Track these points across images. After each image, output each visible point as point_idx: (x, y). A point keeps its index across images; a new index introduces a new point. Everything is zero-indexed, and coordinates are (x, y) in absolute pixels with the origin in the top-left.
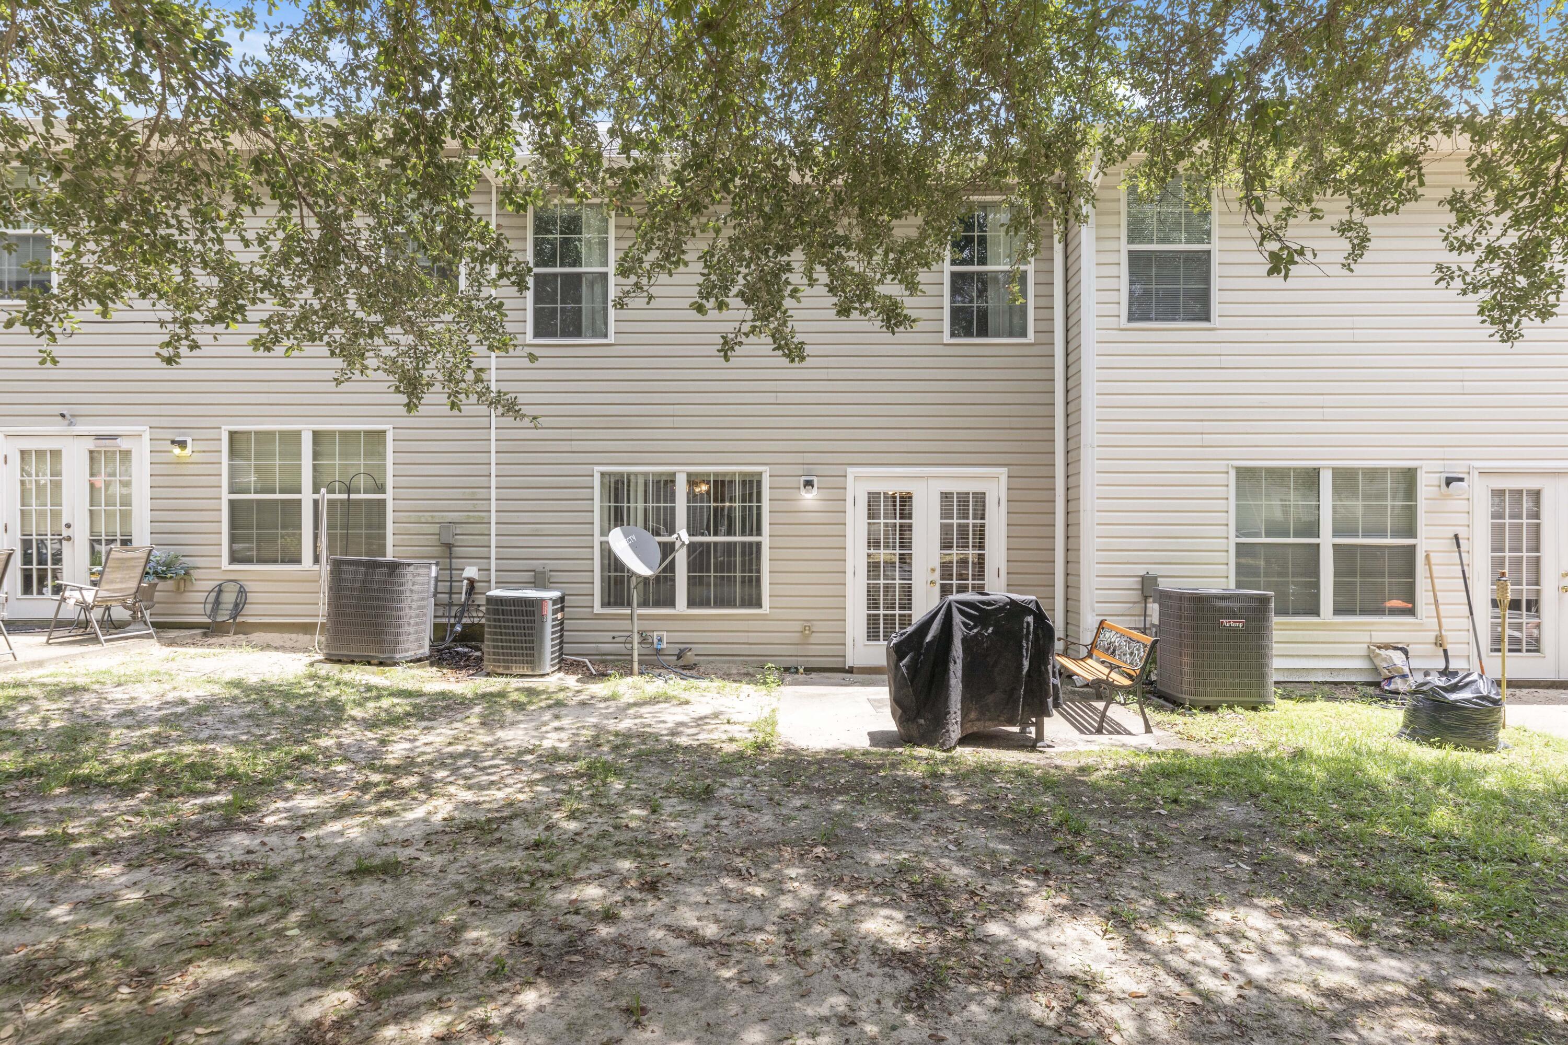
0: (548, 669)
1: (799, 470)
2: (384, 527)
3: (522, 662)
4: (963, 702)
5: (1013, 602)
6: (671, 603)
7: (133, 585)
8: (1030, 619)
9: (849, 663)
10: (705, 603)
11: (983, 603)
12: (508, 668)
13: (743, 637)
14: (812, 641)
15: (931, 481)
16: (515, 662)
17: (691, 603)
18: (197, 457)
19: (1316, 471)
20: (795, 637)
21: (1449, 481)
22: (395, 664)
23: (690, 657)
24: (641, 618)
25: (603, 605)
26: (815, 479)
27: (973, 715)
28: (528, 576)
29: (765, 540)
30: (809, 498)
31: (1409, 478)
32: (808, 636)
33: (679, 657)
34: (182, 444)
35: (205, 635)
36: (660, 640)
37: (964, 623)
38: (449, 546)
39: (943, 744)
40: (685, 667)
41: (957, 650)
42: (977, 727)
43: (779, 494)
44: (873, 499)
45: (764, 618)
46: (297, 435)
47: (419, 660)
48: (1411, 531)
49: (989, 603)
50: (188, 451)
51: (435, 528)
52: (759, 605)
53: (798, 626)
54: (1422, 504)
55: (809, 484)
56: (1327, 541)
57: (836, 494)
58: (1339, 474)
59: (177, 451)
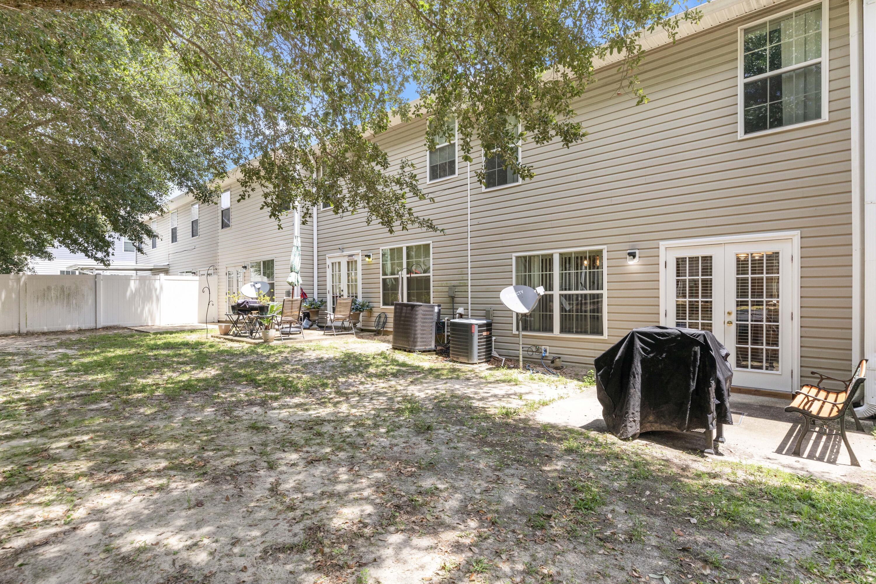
0: (476, 360)
1: (625, 246)
2: (429, 289)
3: (463, 356)
4: (643, 406)
5: (683, 335)
6: (551, 330)
7: (348, 313)
8: (697, 349)
10: (570, 331)
11: (658, 334)
12: (458, 358)
13: (591, 353)
15: (727, 246)
16: (460, 355)
17: (562, 331)
18: (374, 261)
22: (414, 352)
23: (558, 363)
24: (524, 336)
25: (518, 329)
26: (637, 252)
27: (651, 418)
28: (483, 313)
29: (605, 292)
30: (633, 264)
33: (553, 361)
34: (369, 256)
35: (375, 335)
36: (546, 351)
37: (643, 348)
38: (453, 298)
39: (622, 435)
40: (556, 368)
41: (638, 367)
42: (656, 427)
43: (613, 262)
44: (680, 262)
46: (401, 248)
47: (429, 351)
49: (663, 335)
50: (371, 259)
51: (446, 289)
52: (602, 333)
55: (632, 255)
57: (652, 260)
59: (367, 259)
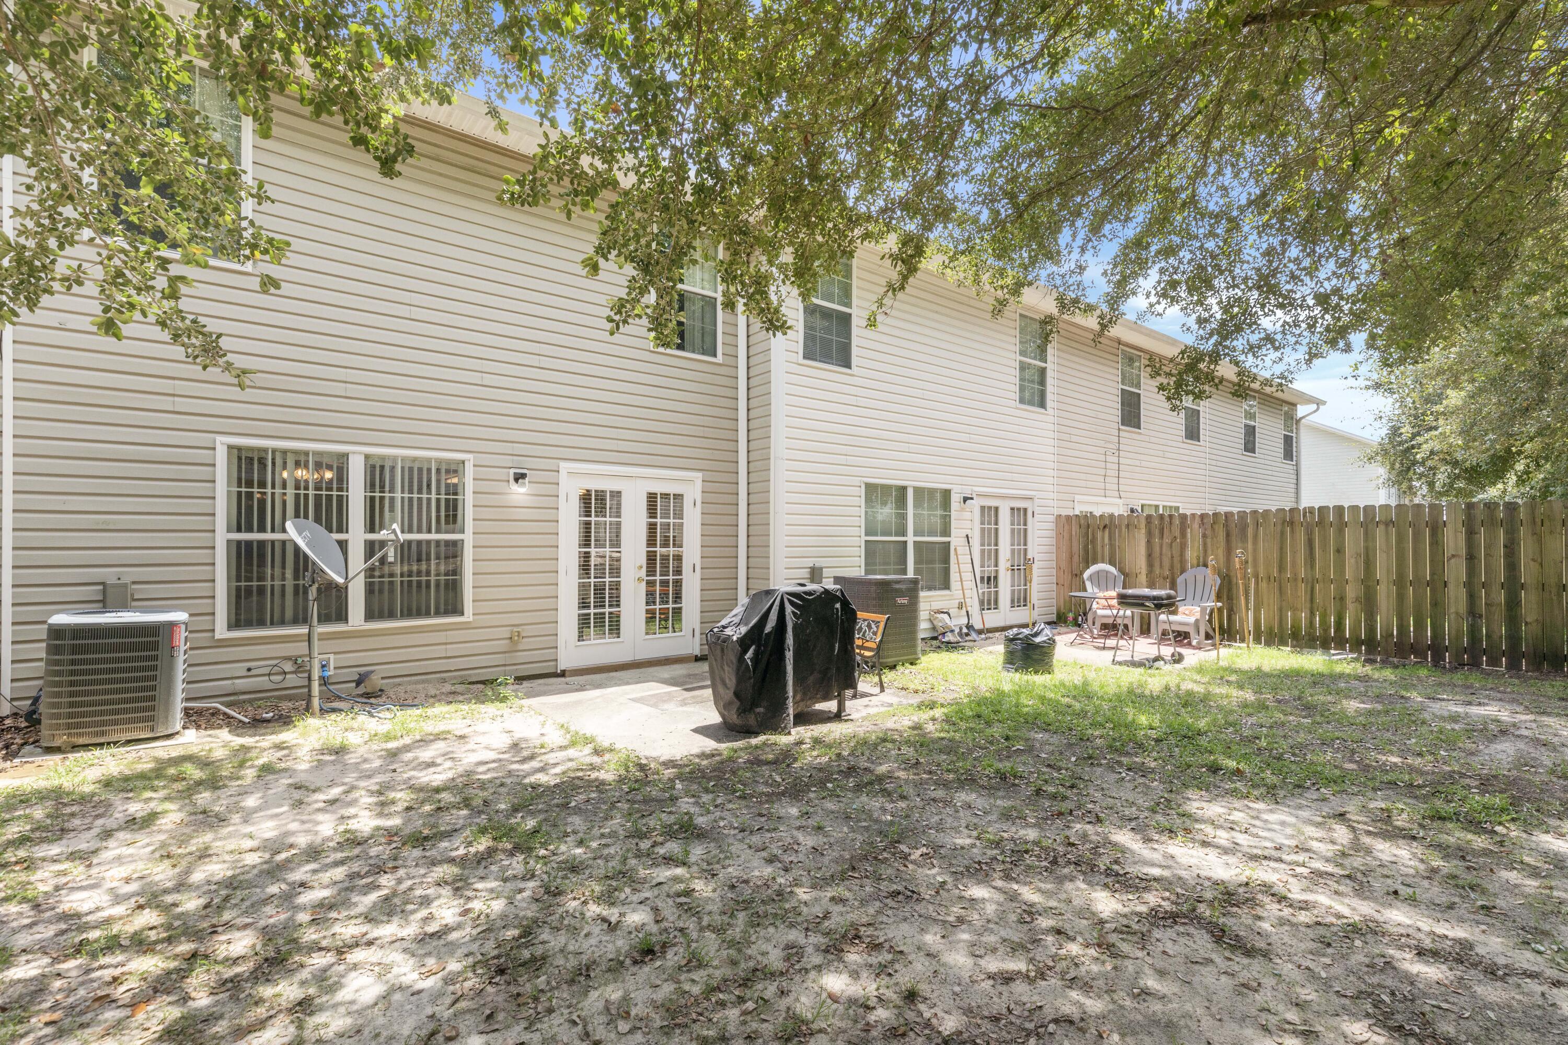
0: (178, 726)
1: (507, 461)
6: (341, 618)
8: (838, 606)
9: (562, 666)
10: (387, 614)
13: (440, 651)
14: (521, 647)
16: (116, 723)
17: (370, 615)
19: (904, 489)
20: (503, 645)
21: (965, 499)
23: (376, 681)
25: (230, 627)
26: (527, 473)
28: (92, 592)
29: (468, 538)
30: (519, 492)
31: (947, 494)
32: (516, 643)
33: (358, 683)
36: (326, 665)
37: (794, 613)
40: (368, 695)
43: (484, 486)
44: (584, 496)
45: (466, 626)
48: (946, 532)
52: (459, 612)
53: (505, 633)
54: (954, 514)
55: (519, 477)
56: (910, 539)
57: (549, 489)
58: (918, 491)
